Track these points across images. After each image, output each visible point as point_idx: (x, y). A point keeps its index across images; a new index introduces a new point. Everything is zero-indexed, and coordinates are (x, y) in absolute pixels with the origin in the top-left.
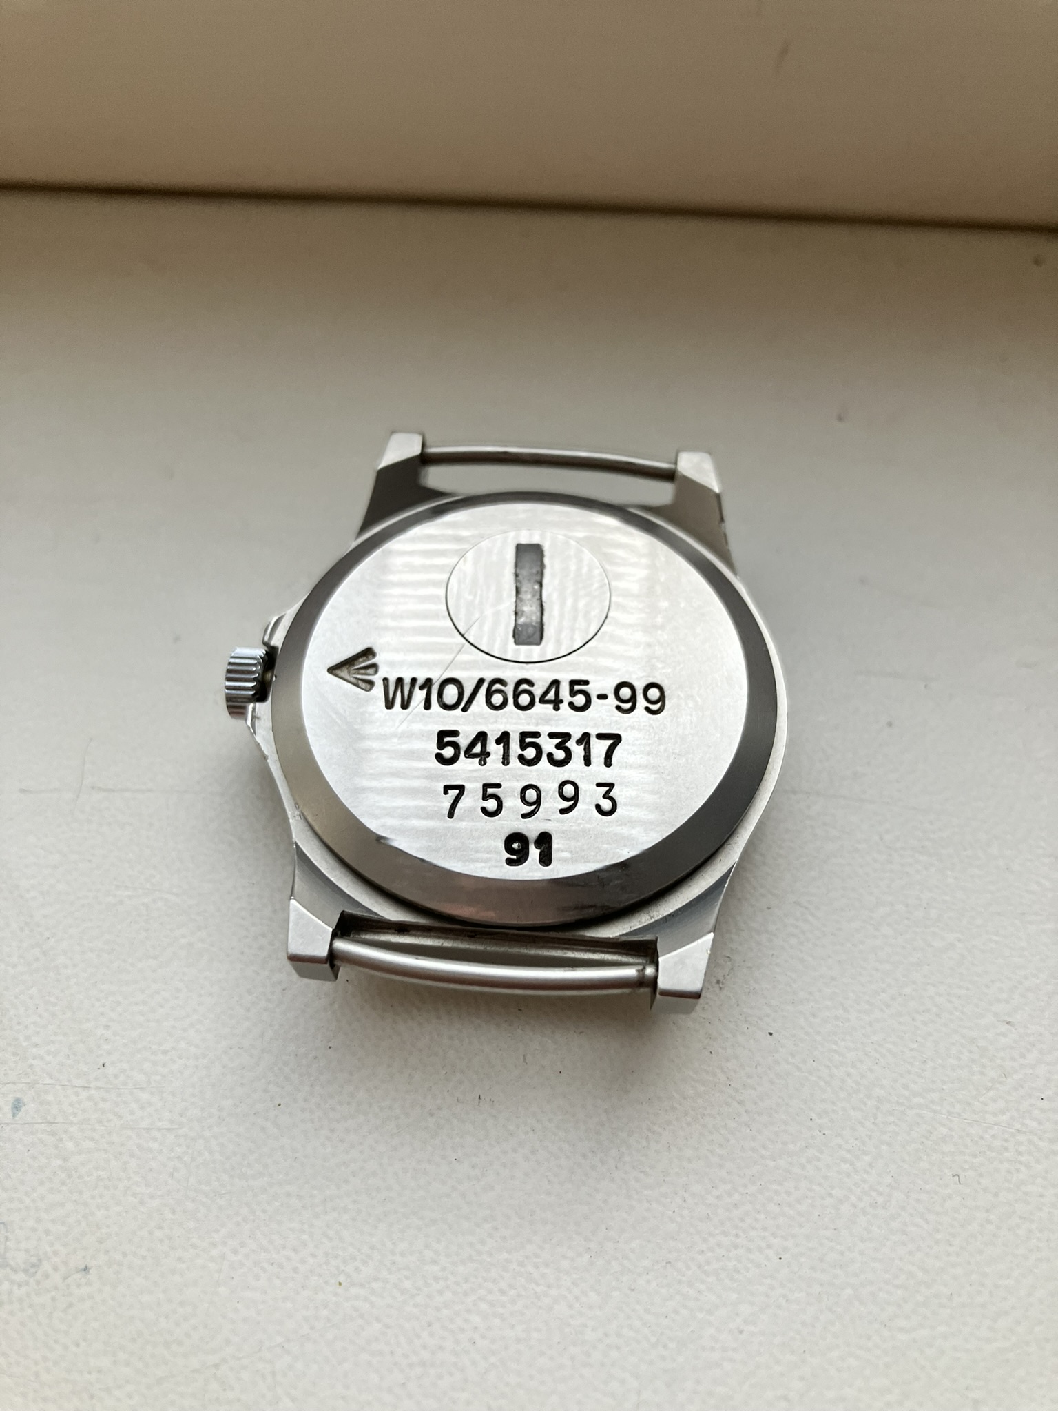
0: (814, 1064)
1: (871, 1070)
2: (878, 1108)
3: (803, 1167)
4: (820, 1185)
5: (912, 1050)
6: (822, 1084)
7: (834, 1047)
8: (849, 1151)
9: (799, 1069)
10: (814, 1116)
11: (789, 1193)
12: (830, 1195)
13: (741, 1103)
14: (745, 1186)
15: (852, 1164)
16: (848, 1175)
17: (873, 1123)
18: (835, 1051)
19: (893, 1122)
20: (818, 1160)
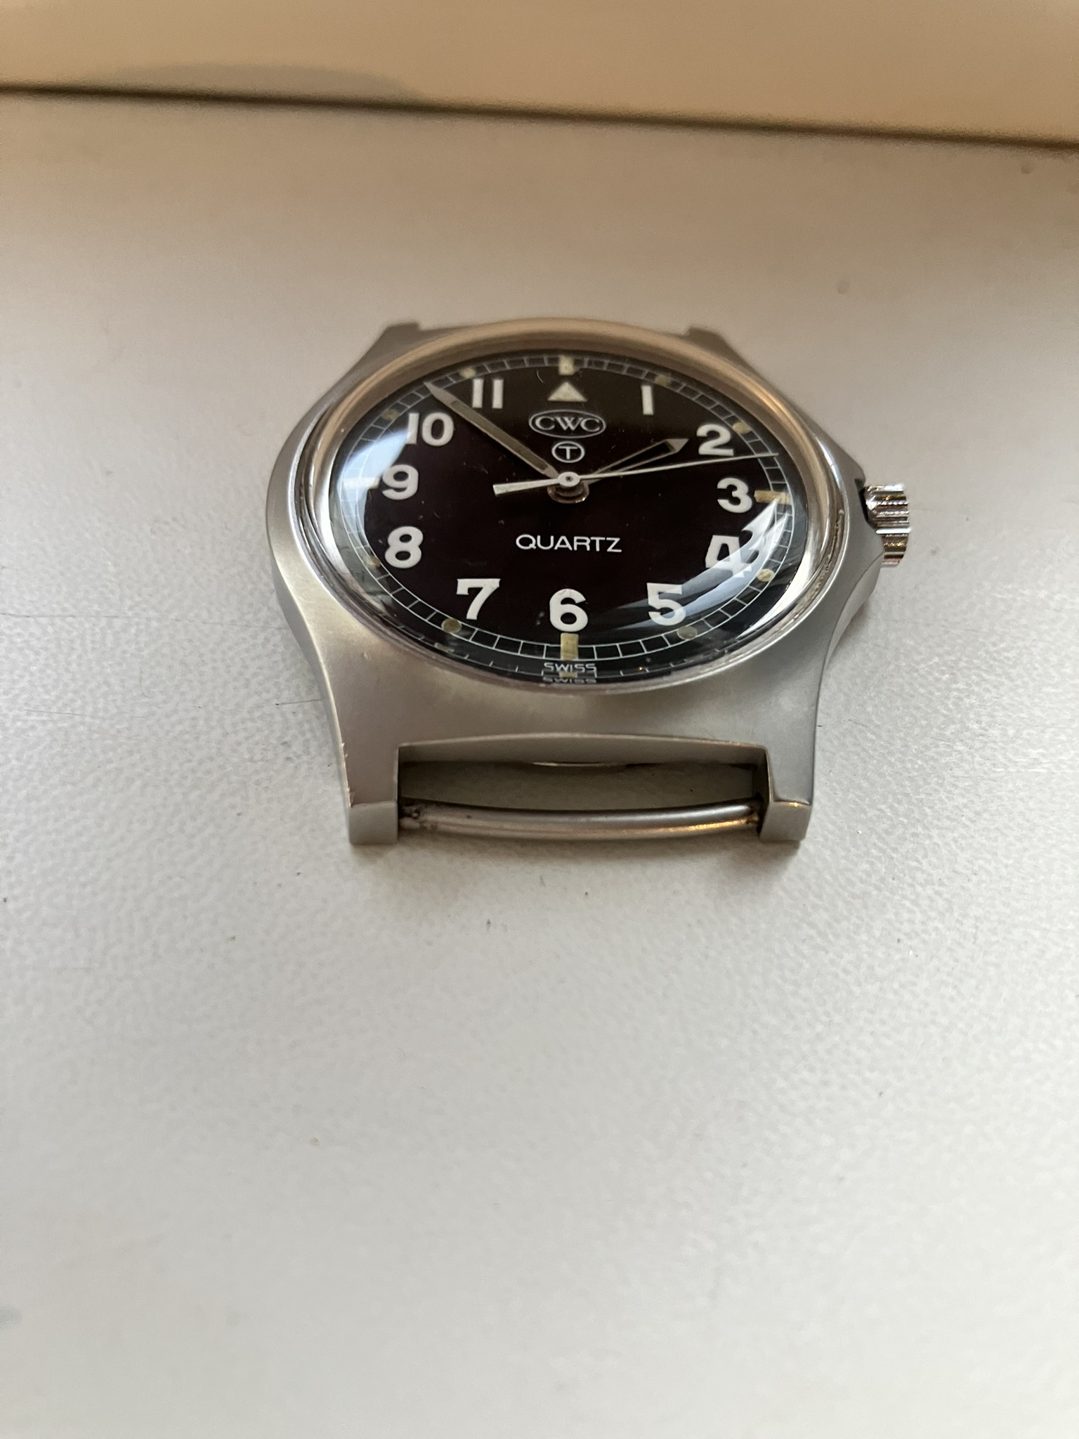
0: (895, 882)
1: (963, 888)
2: (977, 927)
3: (896, 993)
4: (920, 1011)
5: (1006, 866)
6: (908, 904)
7: (914, 864)
8: (949, 974)
9: (878, 889)
10: (902, 937)
11: (883, 1022)
12: (933, 1022)
13: (812, 925)
14: (828, 1014)
15: (955, 987)
16: (952, 999)
17: (974, 943)
18: (917, 869)
19: (998, 941)
20: (914, 984)
